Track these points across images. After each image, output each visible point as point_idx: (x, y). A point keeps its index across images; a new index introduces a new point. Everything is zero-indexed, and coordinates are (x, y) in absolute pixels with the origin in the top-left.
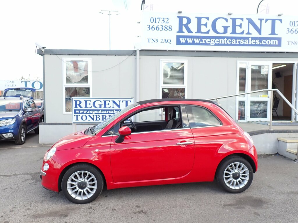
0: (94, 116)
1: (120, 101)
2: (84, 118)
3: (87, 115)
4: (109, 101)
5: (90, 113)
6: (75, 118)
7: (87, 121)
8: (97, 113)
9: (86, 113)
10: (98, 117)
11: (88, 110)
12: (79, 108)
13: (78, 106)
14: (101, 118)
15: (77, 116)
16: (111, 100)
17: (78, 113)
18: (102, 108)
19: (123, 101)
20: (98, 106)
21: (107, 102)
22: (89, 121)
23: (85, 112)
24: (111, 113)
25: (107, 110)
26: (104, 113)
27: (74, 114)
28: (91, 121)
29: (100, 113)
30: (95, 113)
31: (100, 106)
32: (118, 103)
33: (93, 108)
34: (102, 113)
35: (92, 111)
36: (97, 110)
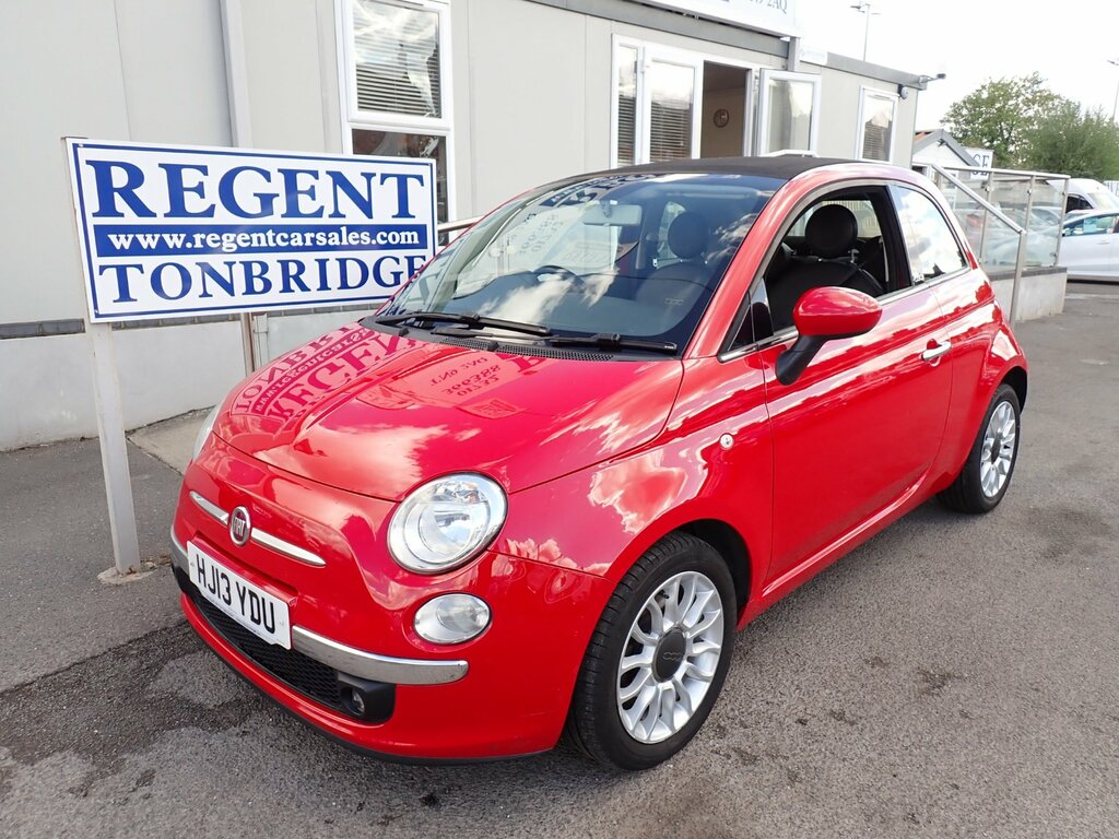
0: (230, 264)
1: (369, 176)
2: (171, 281)
3: (188, 261)
4: (315, 174)
5: (206, 250)
6: (108, 284)
7: (193, 300)
8: (250, 250)
9: (183, 251)
10: (257, 270)
11: (189, 231)
12: (130, 218)
13: (120, 204)
14: (275, 275)
15: (122, 271)
16: (322, 167)
17: (122, 252)
18: (276, 219)
19: (384, 177)
20: (253, 206)
21: (303, 182)
22: (206, 302)
23: (174, 241)
24: (327, 248)
25: (303, 229)
26: (290, 249)
27: (98, 261)
28: (219, 297)
29: (268, 249)
30: (240, 250)
31: (267, 200)
32: (360, 186)
33: (223, 216)
34: (278, 249)
35: (217, 237)
36: (251, 229)
